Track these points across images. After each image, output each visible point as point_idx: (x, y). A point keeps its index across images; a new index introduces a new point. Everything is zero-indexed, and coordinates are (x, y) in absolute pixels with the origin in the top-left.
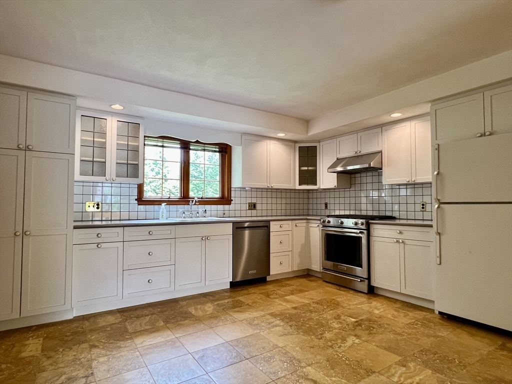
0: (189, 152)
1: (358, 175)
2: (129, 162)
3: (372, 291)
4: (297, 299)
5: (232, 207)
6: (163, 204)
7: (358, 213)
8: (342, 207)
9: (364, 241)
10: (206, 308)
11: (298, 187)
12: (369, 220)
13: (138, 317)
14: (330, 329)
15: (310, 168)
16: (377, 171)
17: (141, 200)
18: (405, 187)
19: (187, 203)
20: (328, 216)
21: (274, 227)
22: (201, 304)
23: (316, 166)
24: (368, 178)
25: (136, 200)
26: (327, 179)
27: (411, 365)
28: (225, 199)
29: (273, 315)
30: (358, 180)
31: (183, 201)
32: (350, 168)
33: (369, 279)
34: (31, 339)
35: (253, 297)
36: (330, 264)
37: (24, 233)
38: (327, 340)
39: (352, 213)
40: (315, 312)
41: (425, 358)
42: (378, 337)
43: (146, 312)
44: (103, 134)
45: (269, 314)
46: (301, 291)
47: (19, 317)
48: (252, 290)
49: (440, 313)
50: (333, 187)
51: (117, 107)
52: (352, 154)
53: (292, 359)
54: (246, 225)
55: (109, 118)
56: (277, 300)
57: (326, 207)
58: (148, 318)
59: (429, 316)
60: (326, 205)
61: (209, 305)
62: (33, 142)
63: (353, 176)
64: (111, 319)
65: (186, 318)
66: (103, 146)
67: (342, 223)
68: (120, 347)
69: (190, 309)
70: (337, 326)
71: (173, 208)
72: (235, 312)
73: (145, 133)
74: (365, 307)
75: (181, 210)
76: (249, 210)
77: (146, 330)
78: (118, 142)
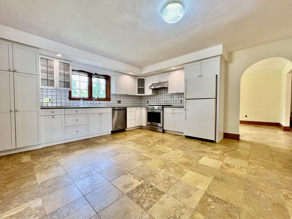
0: (92, 78)
1: (160, 90)
2: (65, 81)
3: (164, 131)
4: (138, 135)
5: (111, 102)
6: (81, 100)
7: (159, 104)
8: (154, 102)
9: (161, 114)
10: (103, 140)
11: (137, 95)
12: (163, 106)
13: (74, 145)
14: (150, 143)
15: (142, 87)
16: (166, 88)
17: (70, 98)
18: (175, 95)
19: (92, 100)
20: (149, 105)
21: (128, 109)
22: (100, 139)
23: (144, 87)
24: (163, 91)
25: (68, 98)
26: (148, 92)
27: (176, 150)
28: (108, 99)
29: (130, 141)
30: (159, 92)
31: (89, 99)
32: (156, 87)
33: (163, 127)
34: (24, 156)
35: (121, 136)
36: (149, 123)
37: (15, 111)
38: (149, 146)
39: (157, 104)
40: (145, 139)
41: (180, 148)
42: (166, 144)
43: (76, 143)
44: (52, 67)
45: (128, 140)
46: (139, 133)
47: (15, 148)
48: (120, 134)
49: (185, 136)
50: (150, 95)
51: (59, 55)
52: (157, 82)
53: (138, 152)
54: (116, 109)
55: (55, 60)
56: (130, 136)
57: (148, 103)
58: (78, 145)
59: (182, 137)
60: (148, 102)
61: (104, 139)
62: (17, 68)
63: (158, 91)
64: (61, 147)
65: (95, 144)
66: (52, 73)
67: (154, 108)
68: (69, 155)
69: (96, 141)
70: (152, 142)
71: (86, 102)
72: (115, 141)
73: (72, 68)
74: (162, 136)
75: (89, 103)
76: (118, 103)
77: (78, 149)
78: (60, 71)
